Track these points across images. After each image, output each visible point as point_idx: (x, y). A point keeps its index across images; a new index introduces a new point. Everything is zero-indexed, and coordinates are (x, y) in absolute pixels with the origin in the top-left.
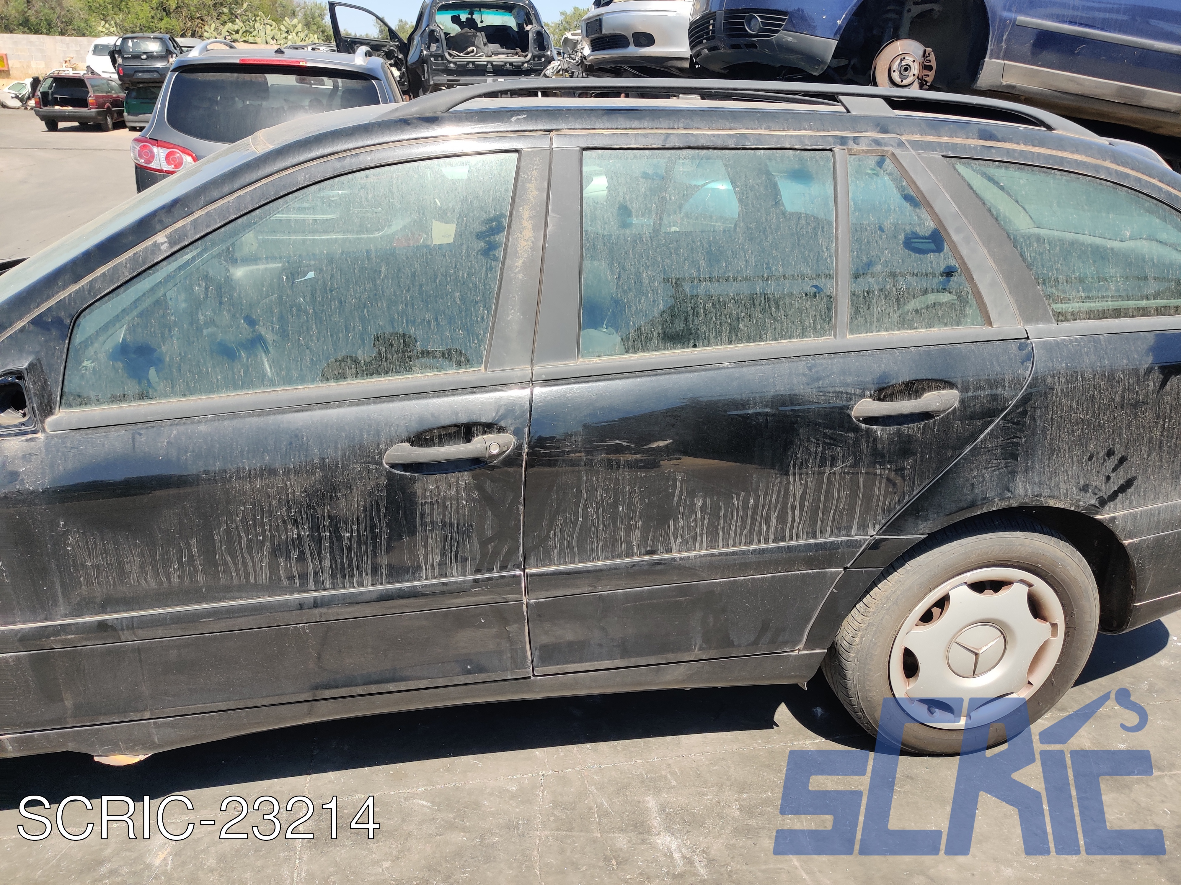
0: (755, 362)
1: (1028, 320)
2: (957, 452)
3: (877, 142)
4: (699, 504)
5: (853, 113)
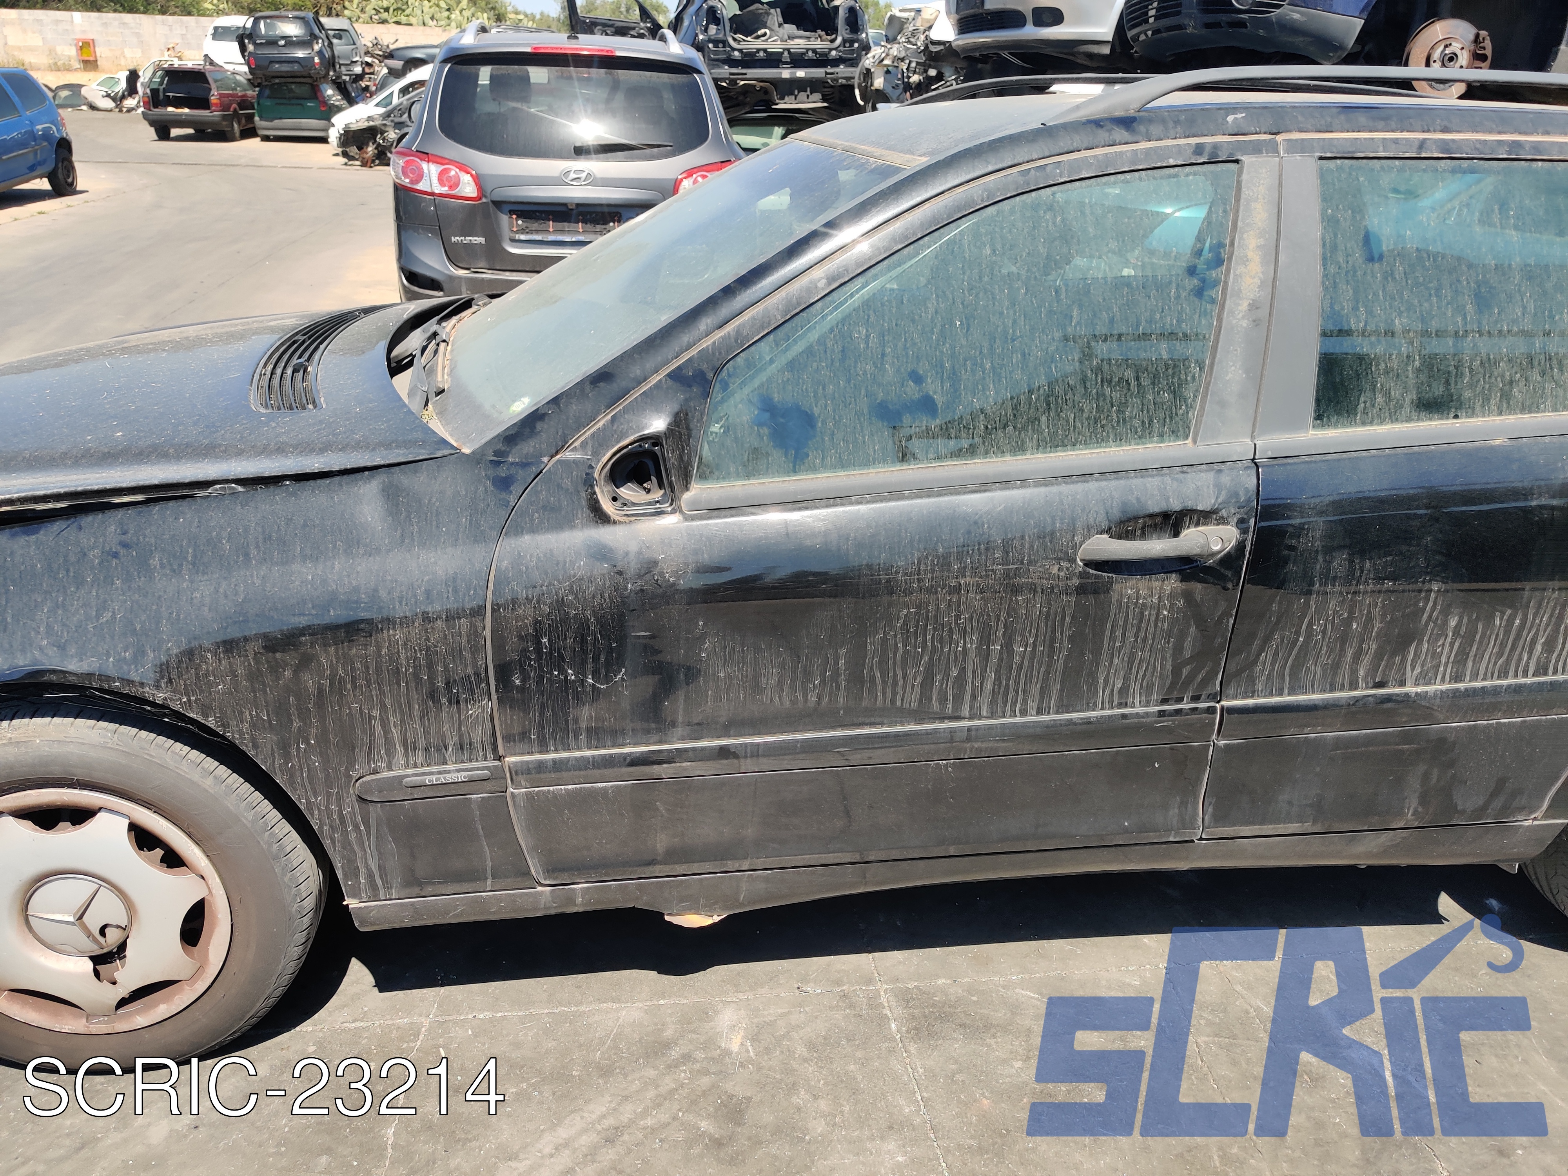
4: (1453, 623)
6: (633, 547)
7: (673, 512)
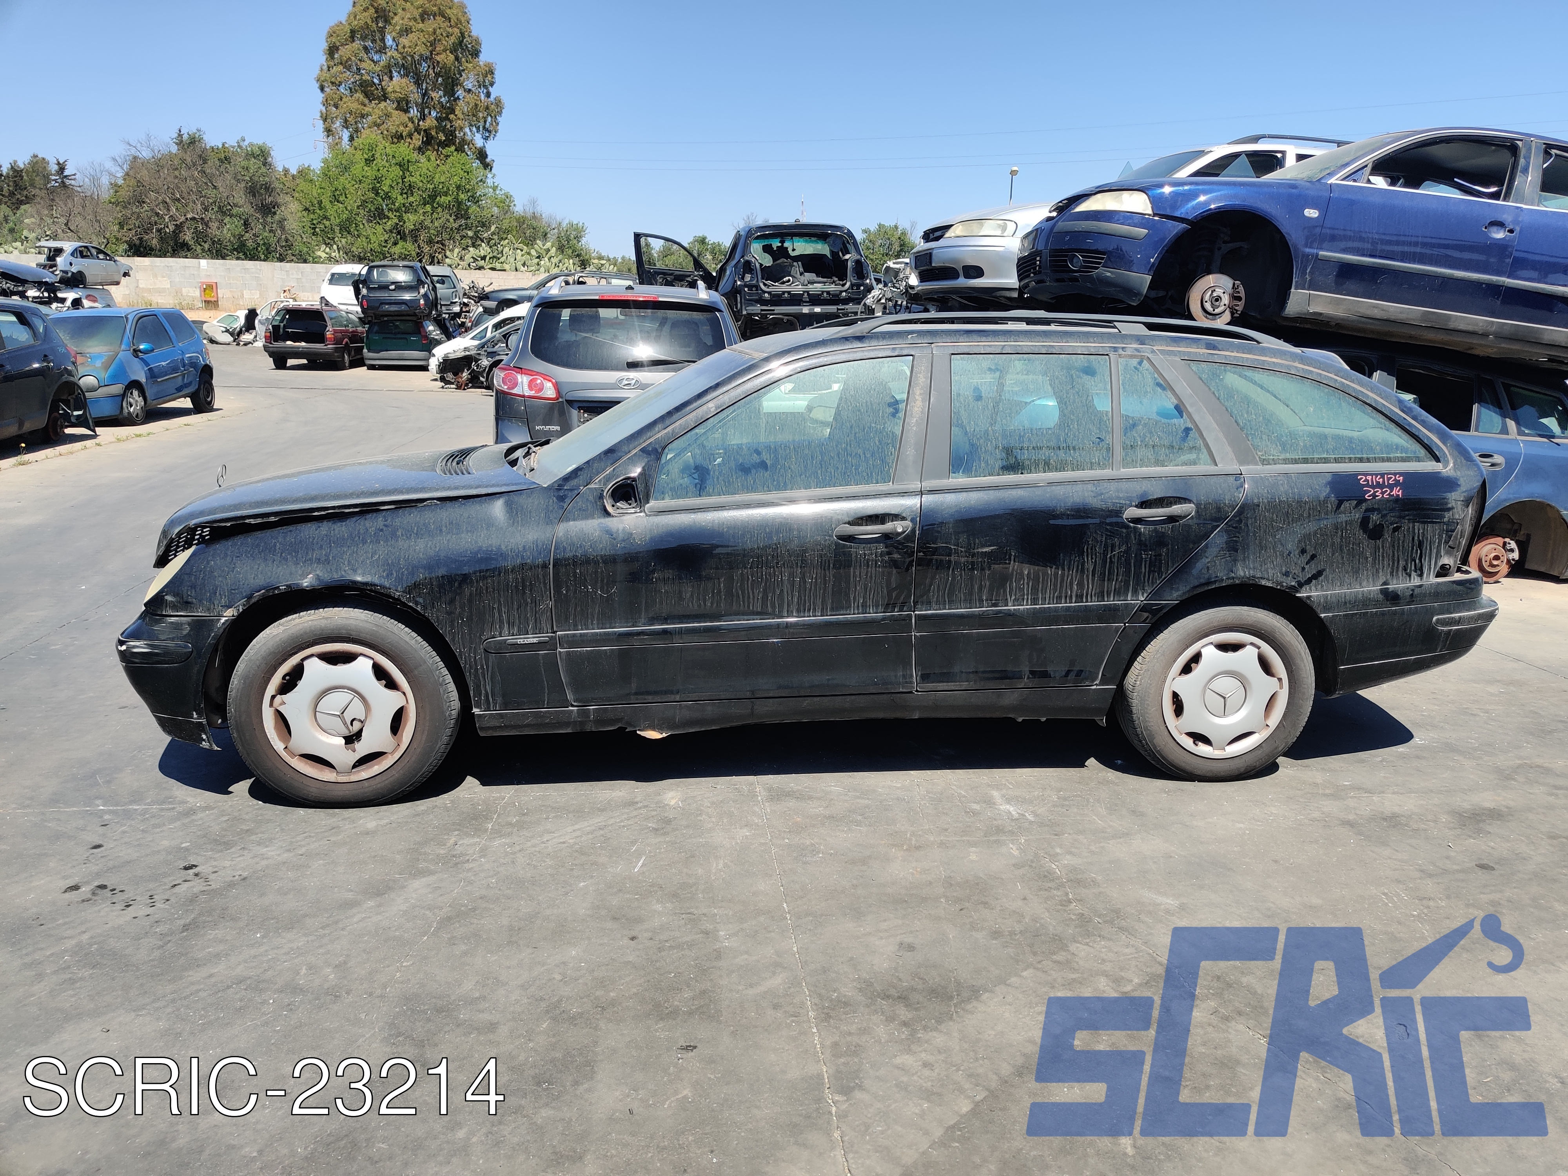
0: (1060, 483)
1: (1242, 463)
2: (1196, 546)
3: (1137, 350)
4: (1026, 573)
5: (1123, 333)
6: (621, 527)
7: (641, 512)
